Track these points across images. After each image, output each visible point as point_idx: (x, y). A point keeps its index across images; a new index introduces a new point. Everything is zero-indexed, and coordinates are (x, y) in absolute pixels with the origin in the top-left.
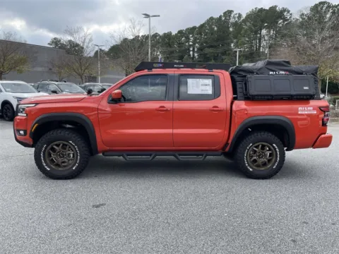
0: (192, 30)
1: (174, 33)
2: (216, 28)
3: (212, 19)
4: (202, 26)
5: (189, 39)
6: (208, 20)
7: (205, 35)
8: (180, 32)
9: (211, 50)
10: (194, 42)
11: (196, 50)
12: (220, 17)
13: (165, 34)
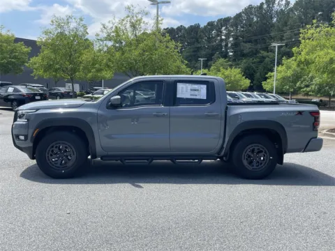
0: (225, 22)
1: (202, 26)
2: (255, 19)
3: (250, 7)
4: (239, 16)
5: (221, 32)
6: (246, 9)
7: (242, 27)
8: (211, 24)
9: (248, 45)
10: (228, 36)
11: (229, 45)
12: (262, 4)
13: (191, 26)
